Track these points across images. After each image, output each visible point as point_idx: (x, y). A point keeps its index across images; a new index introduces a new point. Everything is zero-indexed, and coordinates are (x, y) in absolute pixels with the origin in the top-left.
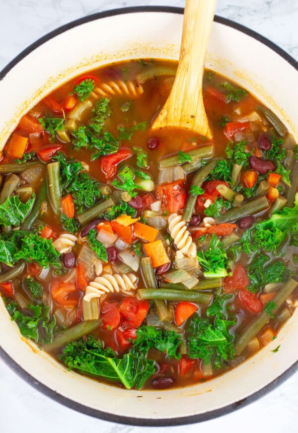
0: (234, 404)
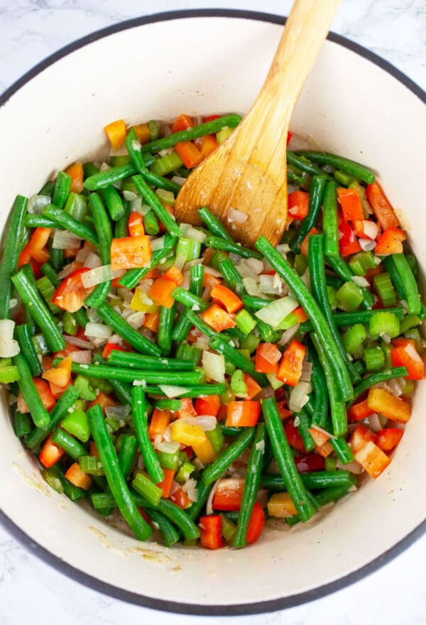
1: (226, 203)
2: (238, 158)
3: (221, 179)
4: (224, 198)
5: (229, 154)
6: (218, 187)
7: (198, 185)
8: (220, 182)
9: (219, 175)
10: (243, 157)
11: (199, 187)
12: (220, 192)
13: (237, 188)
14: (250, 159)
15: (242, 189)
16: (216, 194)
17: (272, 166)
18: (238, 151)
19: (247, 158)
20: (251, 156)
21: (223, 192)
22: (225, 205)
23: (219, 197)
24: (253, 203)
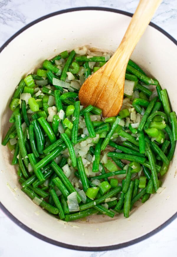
1: (100, 94)
2: (106, 75)
3: (99, 83)
4: (100, 91)
5: (103, 72)
6: (97, 86)
7: (90, 84)
8: (98, 84)
9: (98, 81)
10: (108, 74)
11: (90, 85)
12: (98, 89)
13: (105, 88)
14: (110, 76)
15: (107, 89)
16: (96, 89)
17: (118, 81)
18: (106, 71)
19: (109, 75)
20: (111, 74)
21: (99, 89)
22: (99, 95)
23: (98, 91)
24: (110, 96)
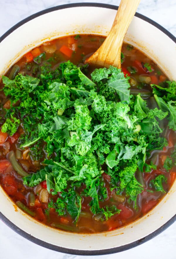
0: (137, 241)
